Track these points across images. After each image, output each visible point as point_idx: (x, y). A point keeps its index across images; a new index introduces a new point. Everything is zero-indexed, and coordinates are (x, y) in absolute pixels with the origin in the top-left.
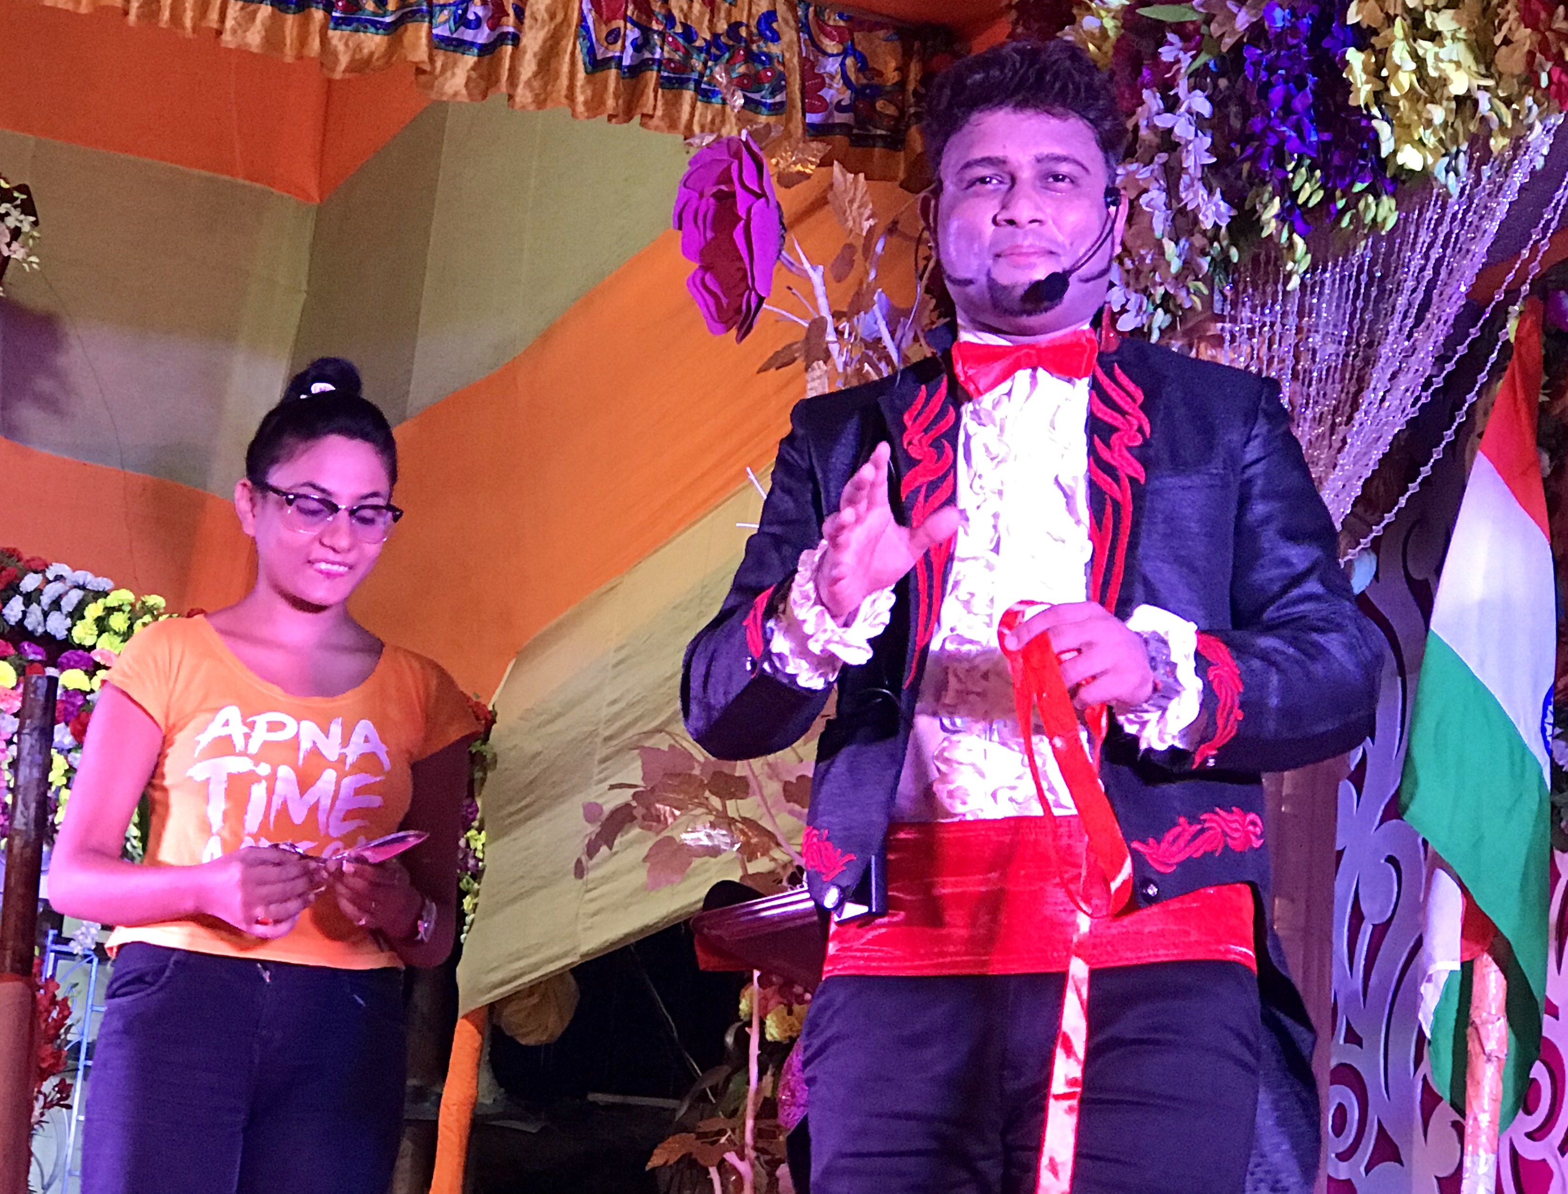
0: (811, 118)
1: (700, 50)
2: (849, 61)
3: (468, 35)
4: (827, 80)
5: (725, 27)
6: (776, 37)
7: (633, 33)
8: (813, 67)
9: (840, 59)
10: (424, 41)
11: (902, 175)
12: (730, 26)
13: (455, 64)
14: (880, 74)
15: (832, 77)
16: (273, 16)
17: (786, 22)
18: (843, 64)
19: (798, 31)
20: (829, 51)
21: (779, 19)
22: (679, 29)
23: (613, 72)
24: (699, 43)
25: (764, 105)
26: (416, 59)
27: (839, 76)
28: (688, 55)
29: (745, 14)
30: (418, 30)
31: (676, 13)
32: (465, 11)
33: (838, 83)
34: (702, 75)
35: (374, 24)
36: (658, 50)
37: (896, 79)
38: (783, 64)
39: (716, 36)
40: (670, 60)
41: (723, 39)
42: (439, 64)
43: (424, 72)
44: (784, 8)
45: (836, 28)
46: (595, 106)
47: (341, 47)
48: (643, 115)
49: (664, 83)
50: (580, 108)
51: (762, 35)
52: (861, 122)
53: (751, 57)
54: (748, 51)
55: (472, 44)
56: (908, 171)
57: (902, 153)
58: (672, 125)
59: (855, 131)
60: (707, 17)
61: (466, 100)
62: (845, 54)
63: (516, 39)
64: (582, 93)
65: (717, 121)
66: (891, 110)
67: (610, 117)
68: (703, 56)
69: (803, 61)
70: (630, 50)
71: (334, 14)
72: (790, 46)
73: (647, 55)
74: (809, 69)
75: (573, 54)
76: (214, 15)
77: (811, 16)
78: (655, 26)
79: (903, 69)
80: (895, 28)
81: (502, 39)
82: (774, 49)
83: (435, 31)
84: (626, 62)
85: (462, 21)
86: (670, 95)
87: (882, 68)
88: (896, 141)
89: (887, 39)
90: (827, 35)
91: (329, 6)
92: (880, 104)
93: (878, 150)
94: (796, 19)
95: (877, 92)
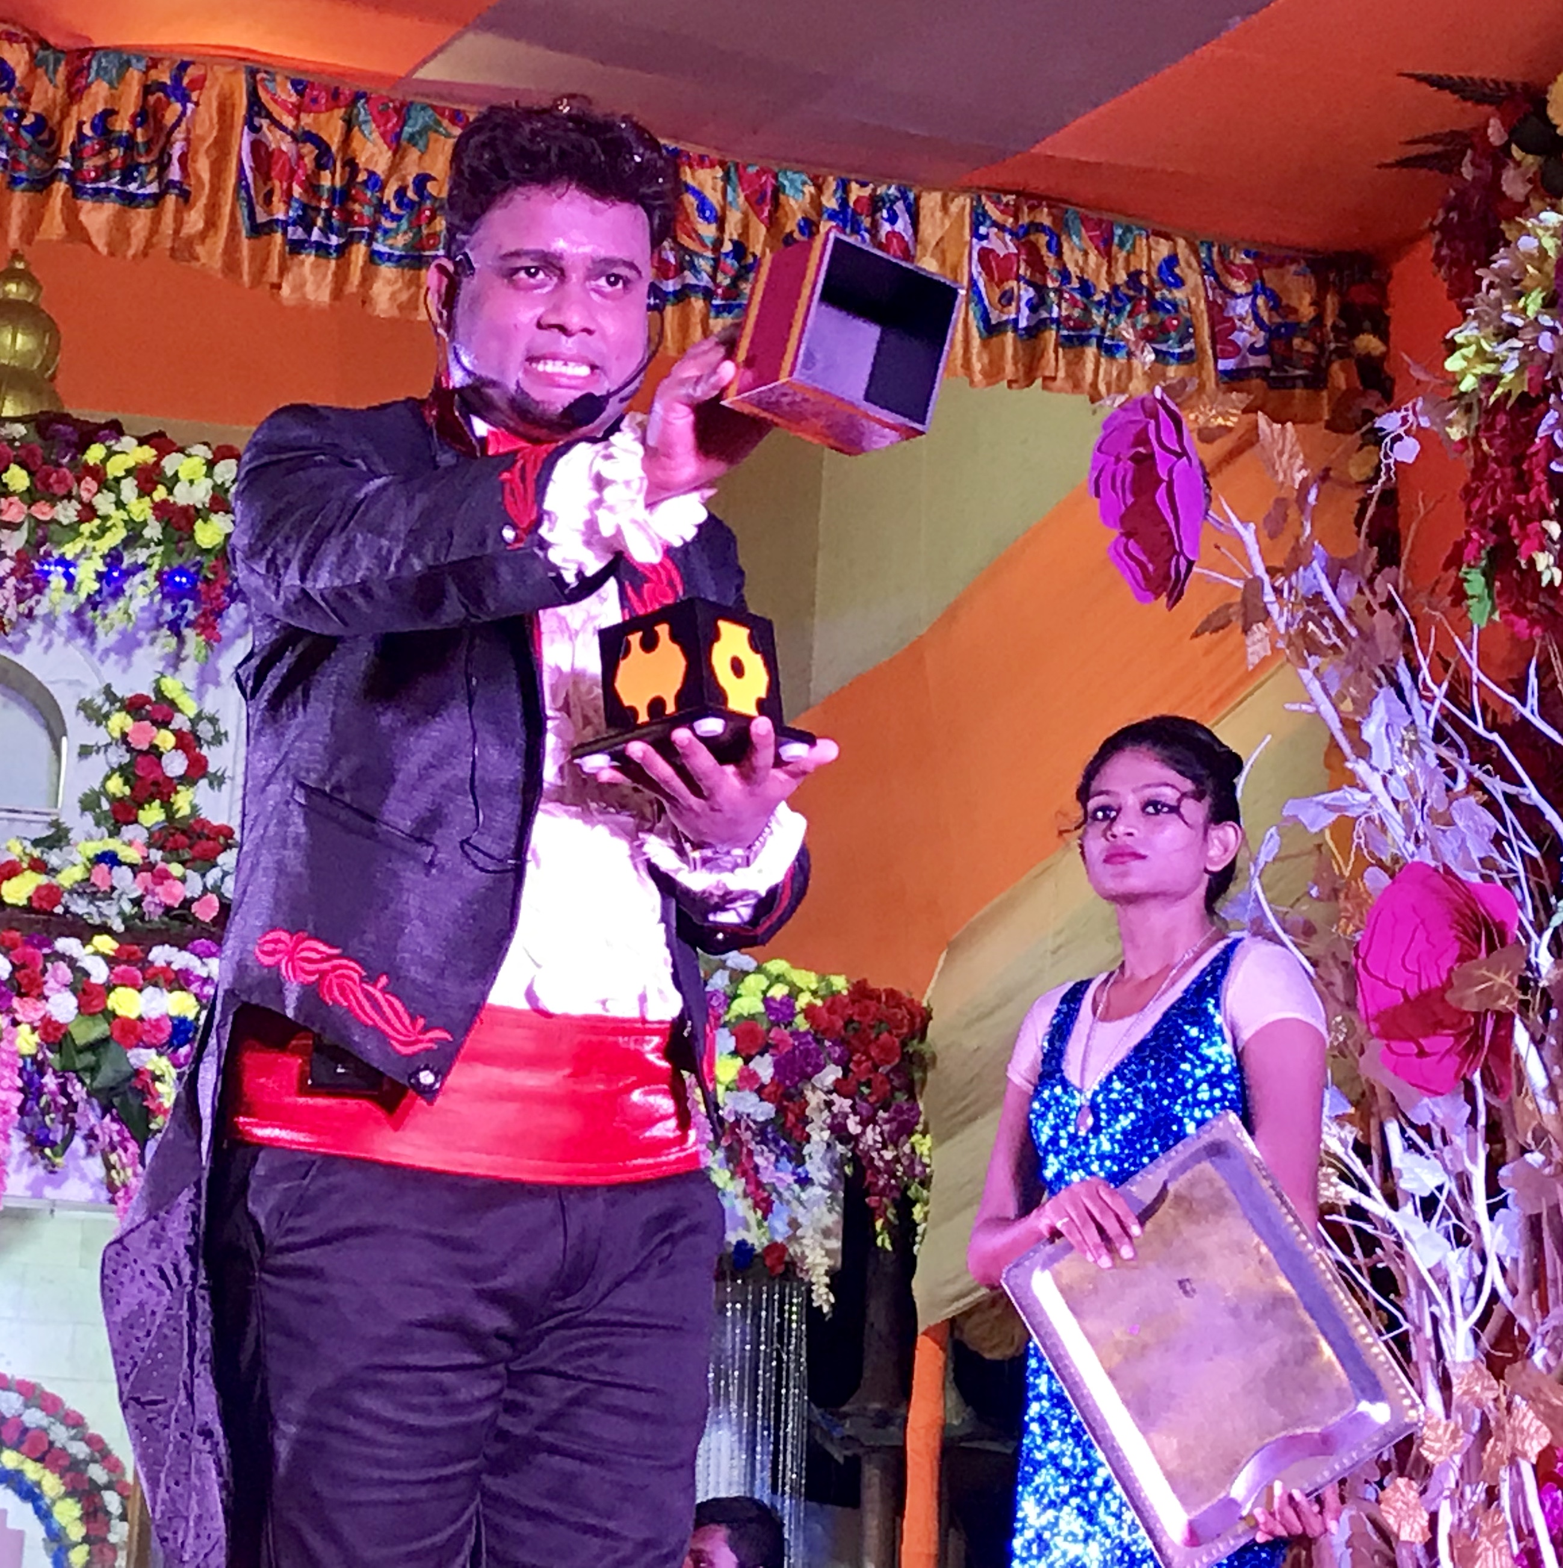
0: (1225, 364)
1: (1100, 304)
2: (1260, 301)
4: (1238, 323)
5: (1125, 277)
6: (1179, 283)
7: (1027, 293)
8: (1222, 308)
9: (1249, 299)
11: (1327, 417)
12: (1129, 275)
14: (1295, 311)
15: (1243, 320)
17: (1190, 266)
18: (1254, 305)
19: (1203, 273)
20: (1238, 291)
21: (1182, 263)
22: (1075, 284)
23: (1010, 335)
24: (1097, 298)
25: (1173, 355)
27: (1250, 318)
28: (1086, 310)
29: (1145, 261)
31: (1071, 268)
33: (1250, 325)
34: (1103, 330)
36: (1055, 309)
37: (1313, 314)
38: (1190, 309)
39: (1115, 288)
40: (1069, 318)
41: (1124, 290)
44: (1187, 251)
45: (1245, 267)
46: (993, 373)
48: (1045, 379)
49: (1066, 342)
50: (978, 377)
51: (1166, 283)
52: (1276, 366)
53: (1154, 306)
54: (1150, 297)
56: (1333, 411)
57: (1325, 393)
58: (1077, 386)
59: (1273, 374)
60: (1105, 268)
62: (1255, 293)
64: (980, 359)
65: (1124, 376)
66: (1309, 348)
67: (1010, 383)
68: (1103, 310)
69: (1211, 305)
70: (1025, 312)
71: (715, 302)
72: (1194, 292)
73: (1045, 315)
74: (1218, 314)
75: (966, 322)
77: (1215, 257)
78: (1050, 284)
79: (1318, 303)
80: (1306, 260)
82: (1179, 295)
84: (1023, 323)
86: (1071, 356)
87: (1294, 303)
88: (1317, 380)
89: (1297, 273)
90: (1233, 275)
91: (708, 294)
92: (1297, 342)
93: (1298, 392)
94: (1200, 262)
95: (1293, 329)
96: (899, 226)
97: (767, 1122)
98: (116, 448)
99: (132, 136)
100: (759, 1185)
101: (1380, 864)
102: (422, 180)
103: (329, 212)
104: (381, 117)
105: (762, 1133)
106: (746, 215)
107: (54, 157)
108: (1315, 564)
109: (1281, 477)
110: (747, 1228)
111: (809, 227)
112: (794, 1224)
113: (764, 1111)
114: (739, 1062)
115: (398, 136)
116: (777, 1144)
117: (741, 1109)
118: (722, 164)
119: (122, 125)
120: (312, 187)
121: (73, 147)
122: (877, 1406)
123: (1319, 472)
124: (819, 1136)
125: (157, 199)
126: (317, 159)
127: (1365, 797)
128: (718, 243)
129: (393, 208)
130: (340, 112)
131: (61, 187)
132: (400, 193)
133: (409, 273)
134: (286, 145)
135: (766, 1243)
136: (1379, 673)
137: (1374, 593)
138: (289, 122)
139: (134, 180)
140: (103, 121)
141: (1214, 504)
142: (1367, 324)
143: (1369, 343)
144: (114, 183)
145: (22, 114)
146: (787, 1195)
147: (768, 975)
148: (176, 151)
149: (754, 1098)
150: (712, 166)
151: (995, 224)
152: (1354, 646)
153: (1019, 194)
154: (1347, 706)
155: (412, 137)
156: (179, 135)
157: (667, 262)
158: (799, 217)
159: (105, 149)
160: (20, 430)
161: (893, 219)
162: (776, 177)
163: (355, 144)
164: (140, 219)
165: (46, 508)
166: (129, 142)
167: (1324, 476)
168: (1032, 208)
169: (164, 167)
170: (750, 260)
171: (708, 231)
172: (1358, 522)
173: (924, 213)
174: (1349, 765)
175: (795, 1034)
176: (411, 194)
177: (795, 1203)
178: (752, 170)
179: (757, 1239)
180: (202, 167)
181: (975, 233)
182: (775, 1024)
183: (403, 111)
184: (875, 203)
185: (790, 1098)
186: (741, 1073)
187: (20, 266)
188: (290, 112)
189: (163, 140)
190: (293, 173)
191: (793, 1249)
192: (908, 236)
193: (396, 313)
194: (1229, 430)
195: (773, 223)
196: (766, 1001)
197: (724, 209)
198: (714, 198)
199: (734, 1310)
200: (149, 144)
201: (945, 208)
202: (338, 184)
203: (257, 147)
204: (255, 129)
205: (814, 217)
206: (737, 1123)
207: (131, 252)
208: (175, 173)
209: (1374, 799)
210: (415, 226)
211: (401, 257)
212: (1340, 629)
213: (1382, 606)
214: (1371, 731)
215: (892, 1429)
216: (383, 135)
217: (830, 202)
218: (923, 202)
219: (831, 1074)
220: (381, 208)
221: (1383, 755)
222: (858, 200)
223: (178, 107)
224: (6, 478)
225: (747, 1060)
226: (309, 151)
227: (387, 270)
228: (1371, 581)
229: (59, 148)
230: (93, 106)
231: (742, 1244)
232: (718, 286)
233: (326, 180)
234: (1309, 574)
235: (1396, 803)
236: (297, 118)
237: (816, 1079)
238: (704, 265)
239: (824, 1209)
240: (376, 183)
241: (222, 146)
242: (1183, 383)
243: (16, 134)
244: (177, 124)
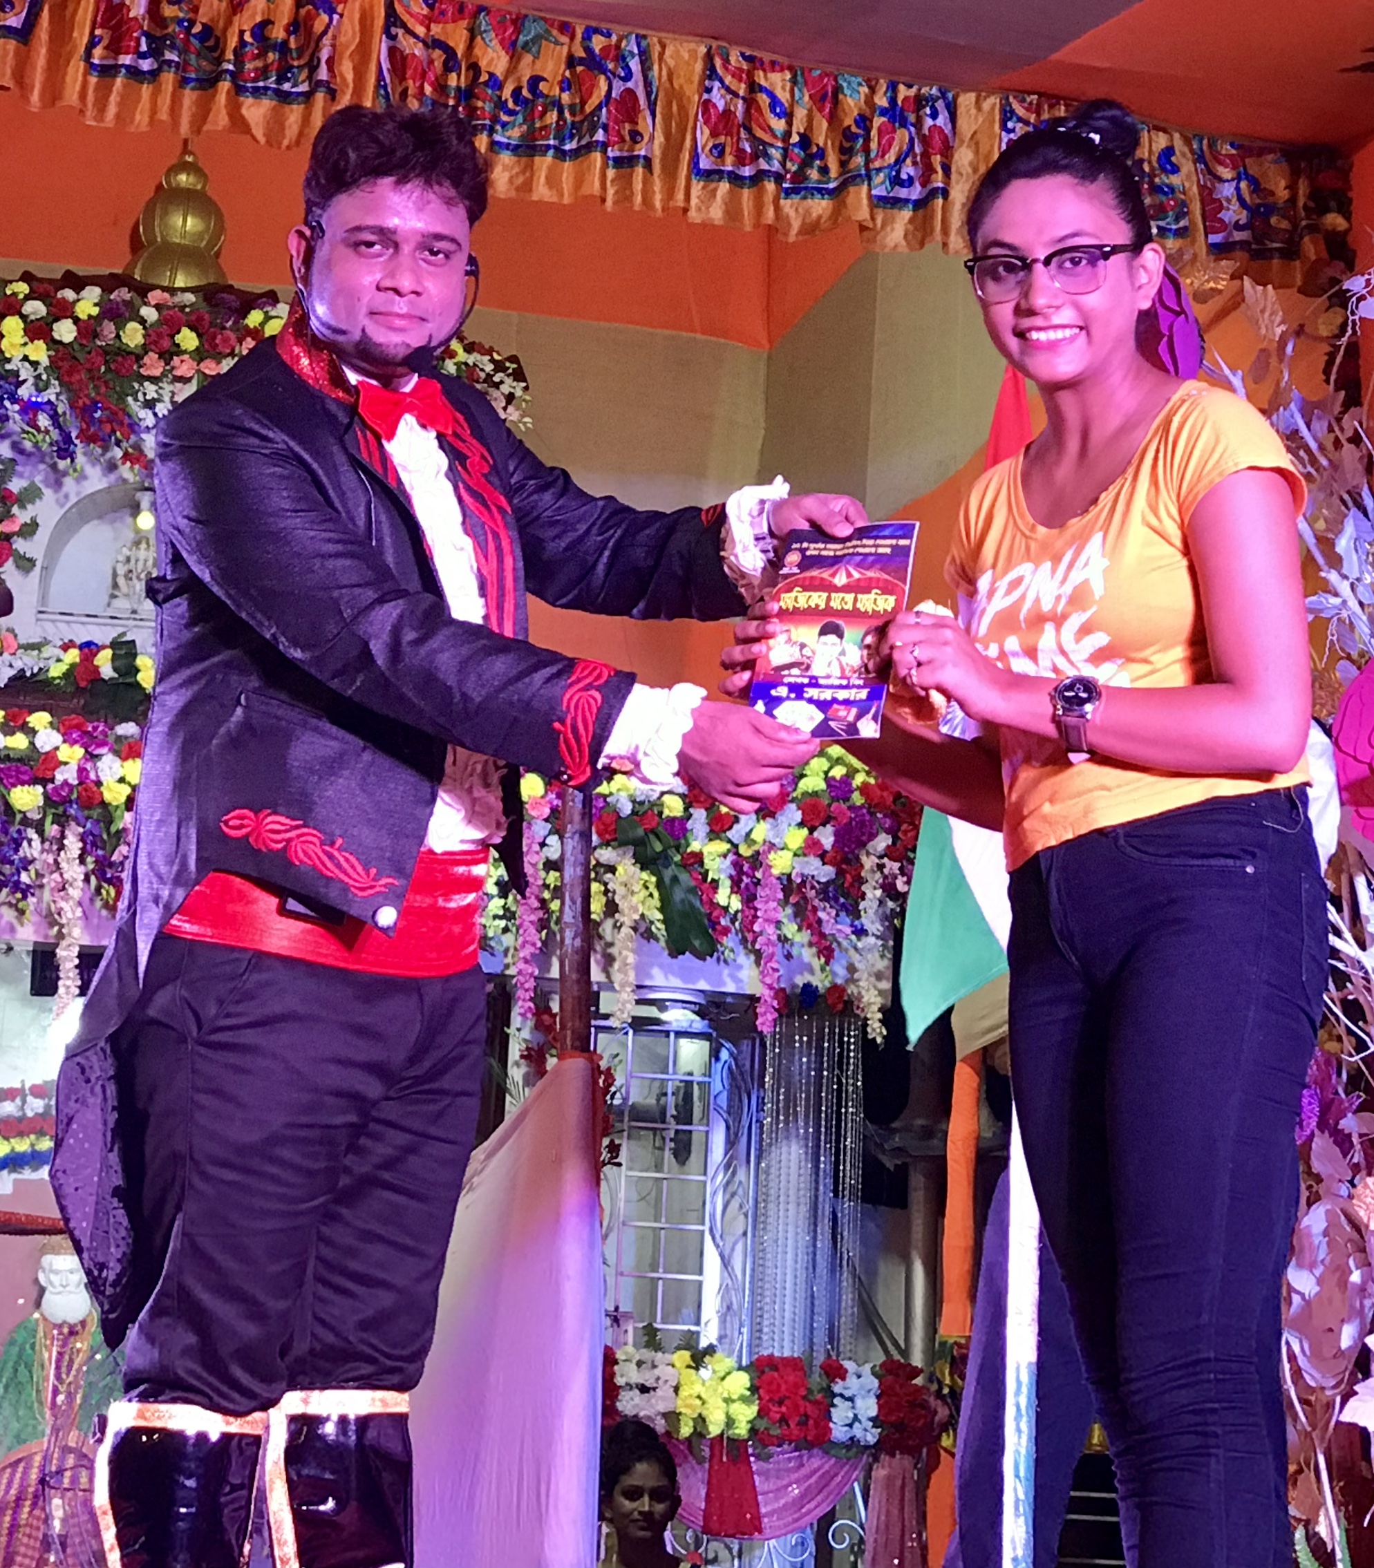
0: (1215, 238)
2: (1243, 185)
3: (903, 193)
4: (1225, 204)
8: (1211, 191)
9: (1234, 183)
10: (865, 201)
11: (1299, 283)
13: (893, 220)
14: (1272, 194)
15: (1229, 201)
16: (731, 190)
17: (1184, 155)
18: (1238, 189)
19: (1195, 162)
20: (1224, 177)
21: (1177, 153)
25: (1170, 231)
26: (860, 218)
27: (1234, 200)
29: (1147, 151)
30: (859, 193)
32: (898, 172)
33: (1235, 206)
35: (820, 190)
37: (1287, 196)
38: (1184, 193)
42: (879, 221)
43: (867, 228)
44: (1181, 143)
45: (1230, 156)
47: (792, 214)
51: (1164, 170)
52: (1257, 239)
53: (1155, 189)
54: (1151, 183)
55: (907, 201)
56: (1304, 278)
57: (1298, 263)
59: (1254, 246)
61: (906, 250)
62: (1238, 179)
63: (945, 193)
66: (1285, 225)
69: (1202, 188)
71: (784, 185)
72: (1188, 177)
74: (1207, 196)
76: (680, 196)
77: (1205, 148)
79: (1292, 187)
80: (1281, 150)
81: (933, 193)
82: (1175, 180)
83: (874, 192)
85: (896, 181)
87: (1273, 188)
88: (1291, 252)
89: (1275, 162)
90: (1221, 163)
91: (779, 178)
92: (1273, 220)
93: (1275, 261)
94: (1192, 152)
95: (1271, 209)
96: (940, 121)
97: (828, 883)
98: (273, 313)
99: (285, 43)
100: (823, 936)
101: (1349, 657)
102: (535, 81)
103: (455, 108)
104: (499, 28)
105: (825, 891)
106: (810, 111)
107: (219, 60)
108: (1292, 405)
109: (1263, 331)
110: (812, 972)
111: (863, 121)
112: (851, 969)
113: (825, 873)
114: (805, 832)
115: (514, 43)
116: (836, 900)
117: (806, 872)
118: (791, 68)
119: (278, 33)
120: (441, 87)
121: (235, 51)
122: (920, 1122)
123: (1295, 326)
124: (873, 893)
125: (308, 96)
126: (445, 63)
127: (1335, 601)
128: (788, 134)
129: (511, 105)
130: (464, 23)
131: (225, 85)
132: (516, 93)
133: (524, 159)
134: (419, 50)
135: (828, 984)
136: (1346, 497)
137: (1342, 429)
138: (420, 31)
139: (288, 80)
140: (260, 30)
141: (1207, 356)
142: (1333, 204)
143: (1334, 220)
144: (271, 82)
145: (192, 23)
146: (845, 943)
147: (829, 758)
148: (324, 54)
149: (817, 862)
150: (782, 70)
151: (1020, 120)
152: (1325, 474)
153: (1040, 95)
154: (1321, 525)
155: (526, 43)
156: (326, 41)
157: (744, 151)
158: (856, 113)
159: (262, 54)
160: (190, 298)
161: (934, 115)
162: (836, 80)
163: (477, 51)
164: (294, 114)
165: (213, 365)
166: (283, 47)
167: (1299, 332)
168: (1051, 107)
169: (313, 67)
170: (815, 149)
171: (779, 125)
172: (1327, 371)
173: (961, 111)
174: (1323, 574)
175: (852, 808)
176: (525, 92)
177: (852, 952)
178: (817, 73)
179: (820, 981)
180: (347, 69)
181: (1004, 127)
182: (835, 799)
183: (519, 22)
184: (919, 102)
185: (848, 862)
186: (806, 841)
187: (190, 159)
188: (422, 24)
189: (312, 45)
190: (423, 76)
191: (851, 989)
192: (948, 130)
193: (513, 194)
194: (1220, 291)
195: (833, 118)
196: (828, 780)
197: (792, 106)
198: (783, 96)
199: (801, 1041)
200: (301, 51)
201: (979, 107)
202: (463, 85)
203: (392, 51)
204: (393, 37)
205: (868, 113)
206: (803, 882)
207: (286, 142)
208: (323, 74)
209: (1344, 602)
210: (530, 119)
211: (517, 147)
212: (1314, 461)
213: (1350, 440)
214: (1343, 544)
215: (935, 1141)
216: (502, 42)
217: (882, 101)
218: (961, 100)
219: (882, 842)
220: (501, 105)
221: (1352, 565)
222: (906, 99)
223: (325, 18)
224: (178, 338)
225: (812, 830)
226: (438, 55)
227: (506, 157)
228: (1339, 420)
229: (223, 52)
230: (253, 16)
231: (807, 986)
232: (787, 172)
233: (453, 80)
234: (1287, 413)
235: (1361, 604)
236: (428, 29)
237: (870, 846)
238: (776, 154)
239: (877, 955)
240: (495, 83)
241: (363, 52)
242: (1180, 252)
243: (186, 41)
244: (325, 32)
